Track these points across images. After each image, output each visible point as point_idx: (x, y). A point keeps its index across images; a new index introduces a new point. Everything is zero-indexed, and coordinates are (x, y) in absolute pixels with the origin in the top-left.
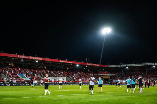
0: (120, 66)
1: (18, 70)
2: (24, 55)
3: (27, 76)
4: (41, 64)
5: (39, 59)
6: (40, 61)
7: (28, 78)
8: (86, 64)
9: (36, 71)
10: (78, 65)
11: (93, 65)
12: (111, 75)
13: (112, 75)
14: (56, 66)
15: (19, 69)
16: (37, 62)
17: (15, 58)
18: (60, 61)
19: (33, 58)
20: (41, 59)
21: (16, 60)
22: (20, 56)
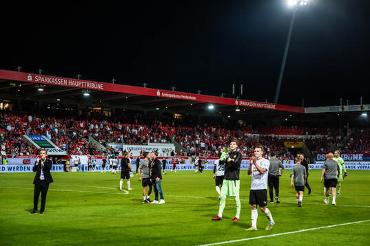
0: (343, 109)
1: (27, 120)
2: (42, 73)
3: (54, 142)
4: (94, 103)
5: (92, 85)
6: (94, 93)
7: (57, 148)
8: (237, 103)
9: (82, 125)
10: (211, 107)
11: (259, 105)
12: (309, 137)
13: (314, 137)
14: (141, 109)
15: (30, 118)
16: (86, 95)
17: (17, 82)
18: (158, 93)
19: (73, 83)
20: (100, 86)
21: (19, 88)
22: (33, 78)
